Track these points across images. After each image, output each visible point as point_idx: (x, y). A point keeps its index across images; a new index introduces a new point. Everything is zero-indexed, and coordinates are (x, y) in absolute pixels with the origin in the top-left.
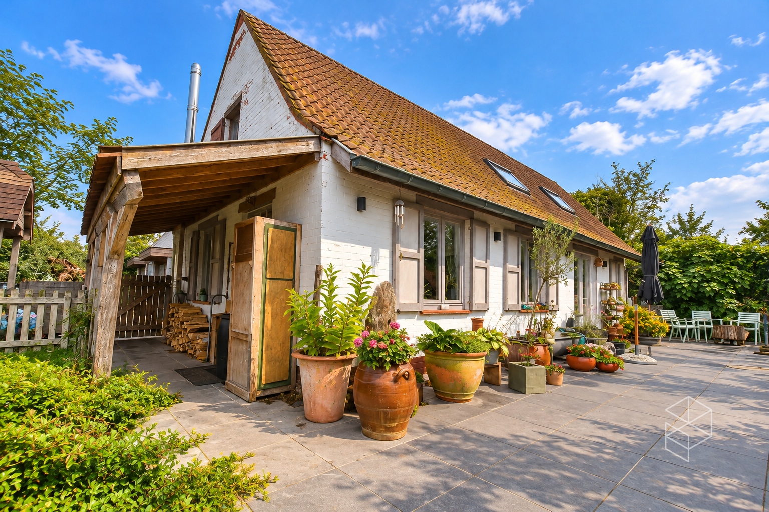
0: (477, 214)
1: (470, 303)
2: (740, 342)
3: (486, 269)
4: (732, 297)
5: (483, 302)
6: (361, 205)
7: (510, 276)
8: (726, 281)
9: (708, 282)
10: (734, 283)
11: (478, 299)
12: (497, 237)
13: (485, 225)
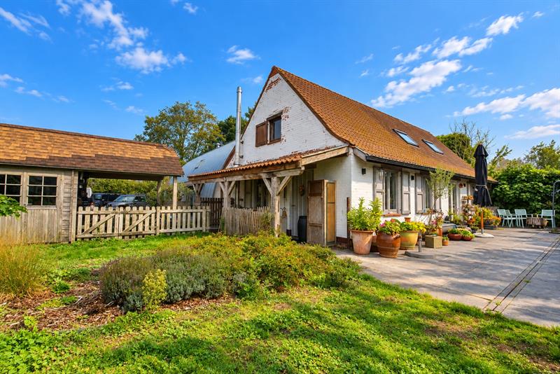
0: (403, 169)
1: (401, 210)
2: (542, 227)
3: (409, 194)
4: (538, 201)
5: (408, 209)
6: (364, 171)
7: (418, 196)
8: (535, 192)
9: (525, 193)
10: (540, 192)
11: (405, 209)
12: (413, 178)
13: (408, 173)
